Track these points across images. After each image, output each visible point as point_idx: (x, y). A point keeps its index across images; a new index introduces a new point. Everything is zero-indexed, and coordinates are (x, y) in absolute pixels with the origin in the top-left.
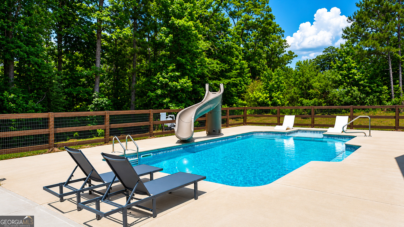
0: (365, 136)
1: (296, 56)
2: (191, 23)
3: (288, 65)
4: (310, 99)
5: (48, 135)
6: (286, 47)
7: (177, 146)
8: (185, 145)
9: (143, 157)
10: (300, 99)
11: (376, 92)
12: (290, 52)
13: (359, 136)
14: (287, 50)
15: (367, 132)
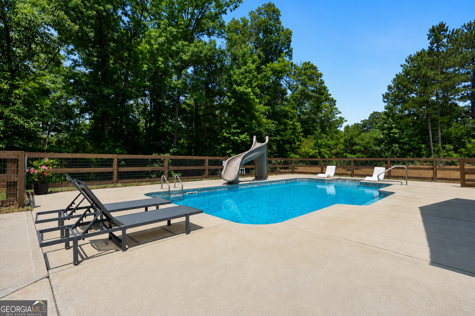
0: (402, 184)
1: (346, 121)
2: (249, 90)
3: (339, 128)
4: (354, 154)
5: (112, 173)
6: (338, 113)
7: (223, 186)
8: (230, 186)
9: (188, 194)
10: (345, 154)
11: (415, 149)
12: (340, 118)
13: (396, 185)
14: (338, 116)
15: (404, 182)
